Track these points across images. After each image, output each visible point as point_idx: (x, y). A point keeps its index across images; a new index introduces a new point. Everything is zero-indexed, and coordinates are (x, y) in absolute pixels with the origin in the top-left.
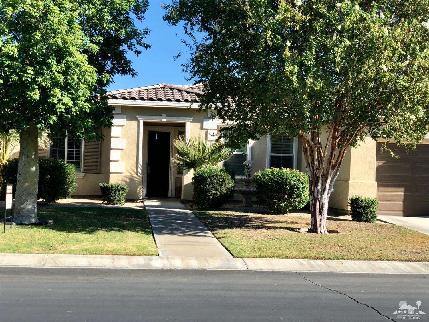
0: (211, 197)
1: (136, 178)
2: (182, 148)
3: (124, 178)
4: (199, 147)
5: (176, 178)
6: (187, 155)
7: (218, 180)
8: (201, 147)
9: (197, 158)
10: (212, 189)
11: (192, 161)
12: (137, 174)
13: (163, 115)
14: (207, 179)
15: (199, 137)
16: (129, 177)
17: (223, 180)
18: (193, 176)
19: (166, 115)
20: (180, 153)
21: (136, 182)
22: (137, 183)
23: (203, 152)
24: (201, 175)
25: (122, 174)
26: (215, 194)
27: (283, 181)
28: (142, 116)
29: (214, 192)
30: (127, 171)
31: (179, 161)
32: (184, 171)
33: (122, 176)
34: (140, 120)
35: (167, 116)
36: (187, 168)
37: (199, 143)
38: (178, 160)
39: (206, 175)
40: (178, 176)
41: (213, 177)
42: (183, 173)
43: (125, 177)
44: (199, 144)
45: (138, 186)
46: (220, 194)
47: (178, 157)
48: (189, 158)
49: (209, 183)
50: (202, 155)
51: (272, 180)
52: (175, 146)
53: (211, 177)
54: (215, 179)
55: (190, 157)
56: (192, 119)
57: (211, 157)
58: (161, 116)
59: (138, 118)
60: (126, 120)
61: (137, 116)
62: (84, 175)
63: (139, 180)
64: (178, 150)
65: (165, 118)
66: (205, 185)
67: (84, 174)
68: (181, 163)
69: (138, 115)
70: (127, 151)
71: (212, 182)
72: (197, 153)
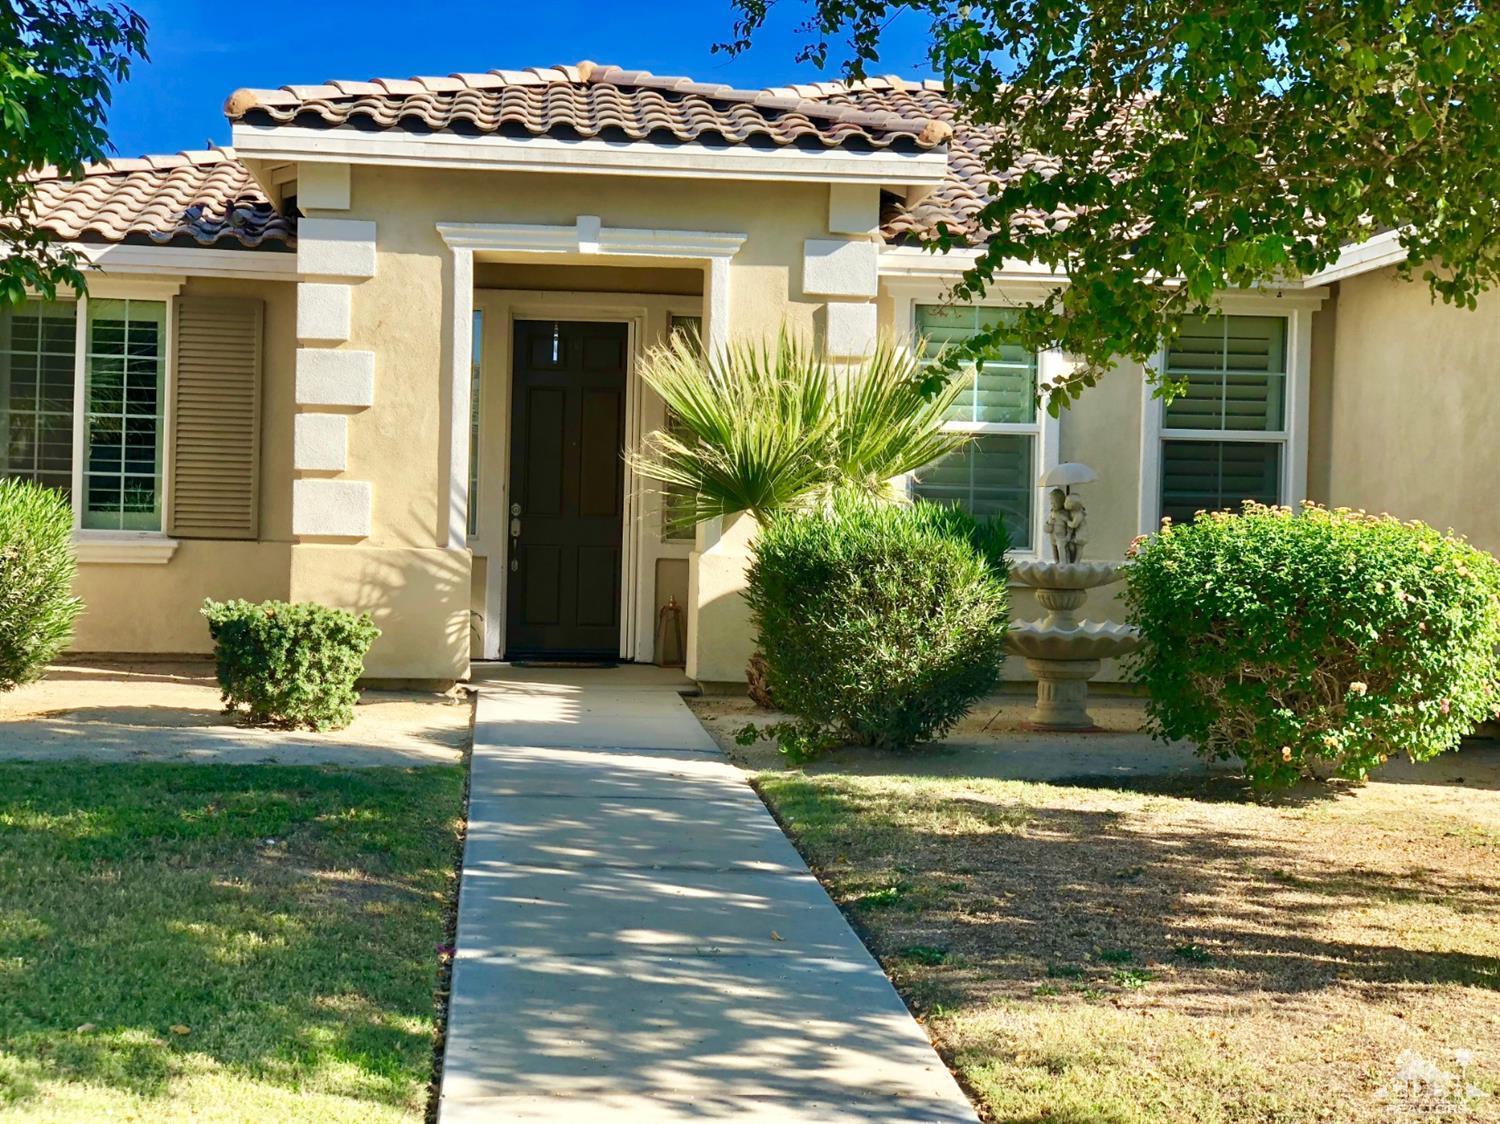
0: (866, 686)
1: (441, 566)
2: (687, 396)
3: (372, 568)
4: (787, 388)
5: (658, 560)
6: (715, 435)
7: (906, 582)
8: (797, 392)
9: (773, 453)
10: (871, 638)
11: (743, 467)
12: (443, 546)
13: (581, 219)
14: (843, 576)
15: (783, 333)
16: (401, 562)
17: (942, 580)
18: (754, 558)
19: (597, 220)
20: (676, 426)
21: (440, 587)
22: (445, 594)
23: (809, 418)
24: (807, 554)
25: (360, 546)
26: (890, 665)
27: (1338, 591)
28: (468, 229)
29: (886, 652)
30: (390, 525)
31: (669, 471)
32: (701, 527)
33: (364, 554)
34: (456, 250)
35: (604, 225)
36: (716, 512)
37: (785, 368)
38: (667, 463)
39: (836, 547)
40: (672, 550)
41: (881, 562)
42: (692, 535)
43: (378, 560)
44: (785, 374)
45: (448, 612)
46: (921, 667)
47: (665, 449)
48: (730, 451)
49: (856, 603)
50: (805, 433)
51: (1264, 586)
52: (649, 387)
53: (863, 563)
54: (890, 572)
55: (736, 445)
56: (742, 240)
57: (856, 444)
58: (573, 223)
59: (446, 239)
60: (379, 249)
61: (440, 228)
62: (176, 551)
63: (456, 579)
64: (667, 406)
65: (594, 240)
66: (832, 611)
67: (174, 543)
68: (682, 478)
69: (446, 220)
70: (388, 418)
71: (871, 594)
72: (775, 421)
